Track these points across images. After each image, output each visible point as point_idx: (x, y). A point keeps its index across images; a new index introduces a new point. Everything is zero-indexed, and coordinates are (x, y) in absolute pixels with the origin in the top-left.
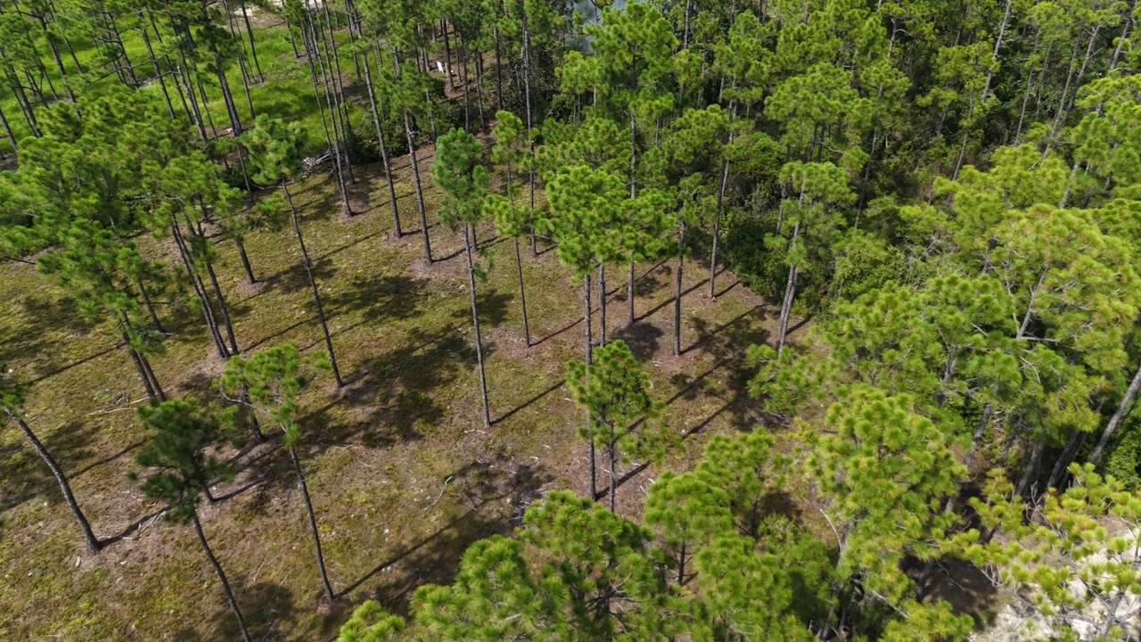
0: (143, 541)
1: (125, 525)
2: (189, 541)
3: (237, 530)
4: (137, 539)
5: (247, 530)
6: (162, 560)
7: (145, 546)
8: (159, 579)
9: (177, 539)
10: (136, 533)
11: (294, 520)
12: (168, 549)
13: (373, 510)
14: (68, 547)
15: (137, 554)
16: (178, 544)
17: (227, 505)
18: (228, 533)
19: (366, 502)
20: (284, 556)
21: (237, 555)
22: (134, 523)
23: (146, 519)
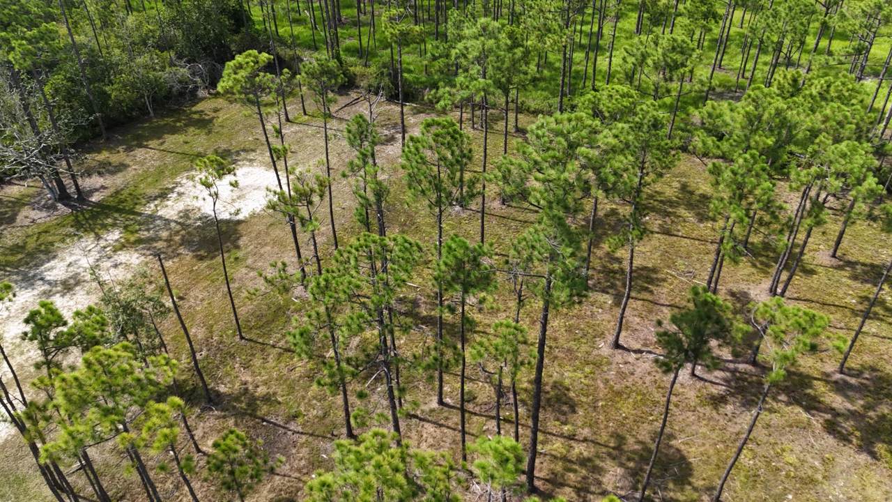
0: (640, 363)
1: (637, 346)
2: (662, 385)
3: (693, 404)
4: (637, 359)
5: (698, 409)
6: (640, 382)
7: (638, 367)
8: (632, 391)
9: (656, 378)
10: (639, 355)
11: (731, 429)
12: (648, 379)
13: (792, 474)
14: (603, 333)
15: (631, 367)
16: (655, 382)
17: (699, 384)
18: (686, 401)
19: (791, 464)
20: (707, 445)
21: (681, 418)
22: (643, 349)
23: (650, 352)
